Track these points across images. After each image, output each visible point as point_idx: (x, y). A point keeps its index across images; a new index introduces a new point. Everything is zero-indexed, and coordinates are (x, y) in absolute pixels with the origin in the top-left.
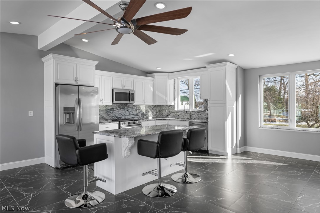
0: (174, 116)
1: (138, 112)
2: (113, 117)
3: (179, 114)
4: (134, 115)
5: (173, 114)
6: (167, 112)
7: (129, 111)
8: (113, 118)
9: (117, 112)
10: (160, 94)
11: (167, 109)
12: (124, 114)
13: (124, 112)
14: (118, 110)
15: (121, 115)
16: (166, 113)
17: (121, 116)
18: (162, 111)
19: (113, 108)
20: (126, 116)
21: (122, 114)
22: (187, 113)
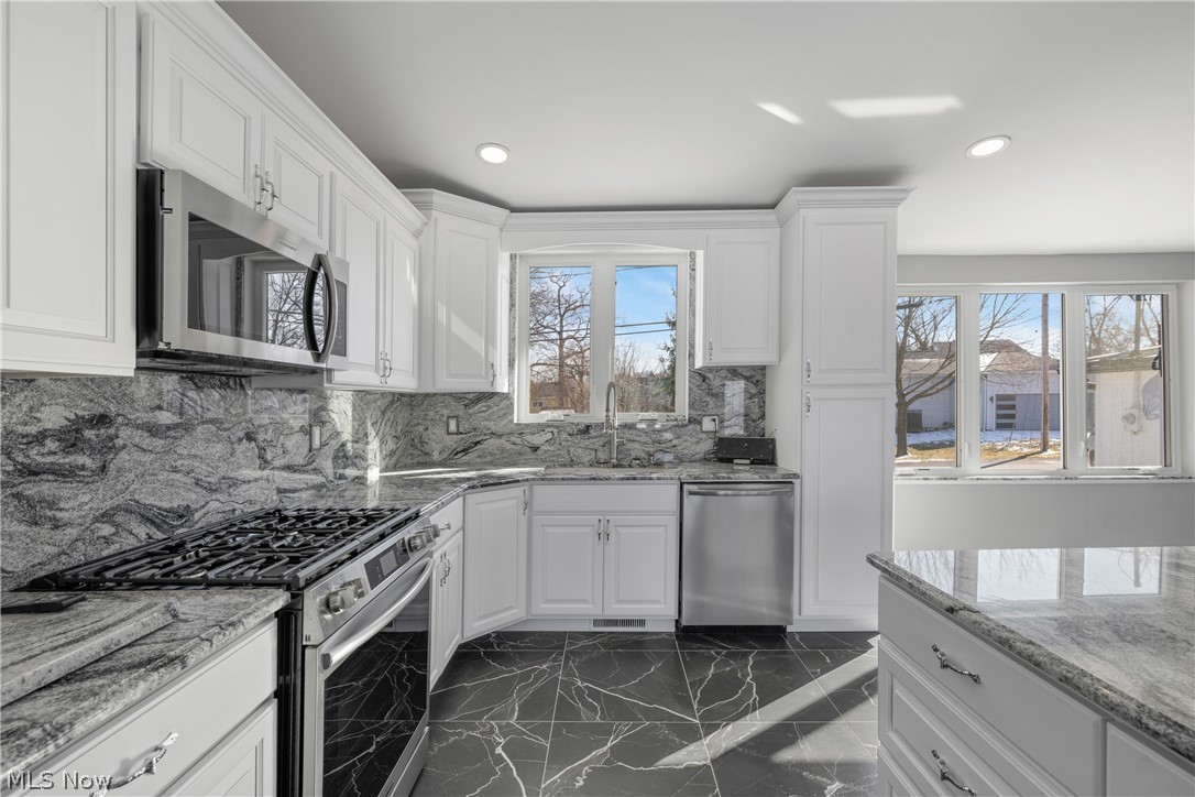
0: (503, 451)
1: (317, 443)
2: (106, 517)
3: (537, 440)
4: (289, 468)
5: (502, 441)
6: (458, 433)
7: (261, 437)
8: (107, 530)
9: (147, 458)
10: (459, 328)
11: (456, 417)
12: (223, 470)
13: (219, 449)
14: (159, 443)
15: (197, 483)
16: (451, 441)
17: (192, 497)
18: (421, 428)
19: (102, 420)
20: (234, 483)
21: (201, 469)
22: (593, 432)
